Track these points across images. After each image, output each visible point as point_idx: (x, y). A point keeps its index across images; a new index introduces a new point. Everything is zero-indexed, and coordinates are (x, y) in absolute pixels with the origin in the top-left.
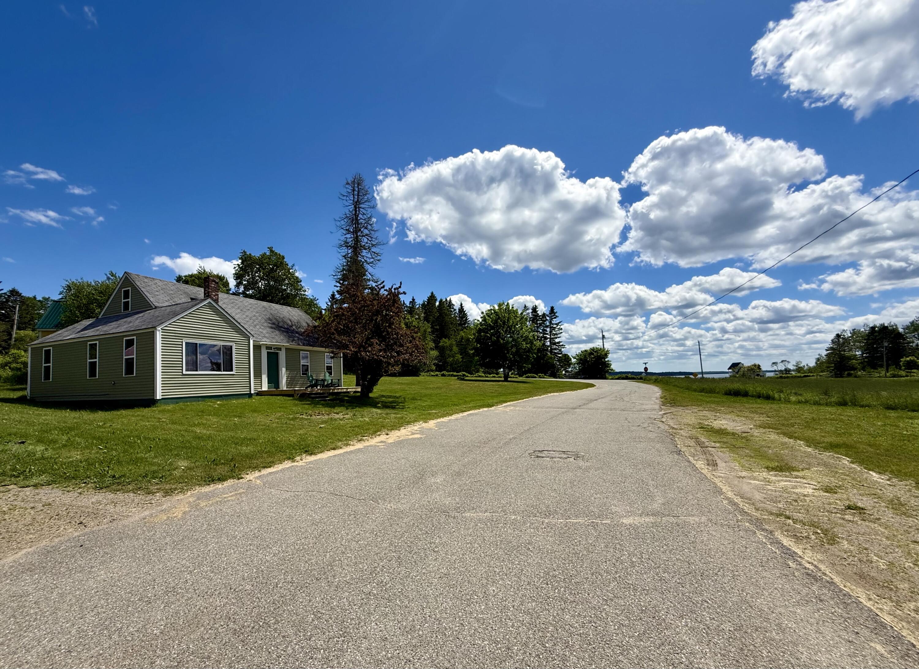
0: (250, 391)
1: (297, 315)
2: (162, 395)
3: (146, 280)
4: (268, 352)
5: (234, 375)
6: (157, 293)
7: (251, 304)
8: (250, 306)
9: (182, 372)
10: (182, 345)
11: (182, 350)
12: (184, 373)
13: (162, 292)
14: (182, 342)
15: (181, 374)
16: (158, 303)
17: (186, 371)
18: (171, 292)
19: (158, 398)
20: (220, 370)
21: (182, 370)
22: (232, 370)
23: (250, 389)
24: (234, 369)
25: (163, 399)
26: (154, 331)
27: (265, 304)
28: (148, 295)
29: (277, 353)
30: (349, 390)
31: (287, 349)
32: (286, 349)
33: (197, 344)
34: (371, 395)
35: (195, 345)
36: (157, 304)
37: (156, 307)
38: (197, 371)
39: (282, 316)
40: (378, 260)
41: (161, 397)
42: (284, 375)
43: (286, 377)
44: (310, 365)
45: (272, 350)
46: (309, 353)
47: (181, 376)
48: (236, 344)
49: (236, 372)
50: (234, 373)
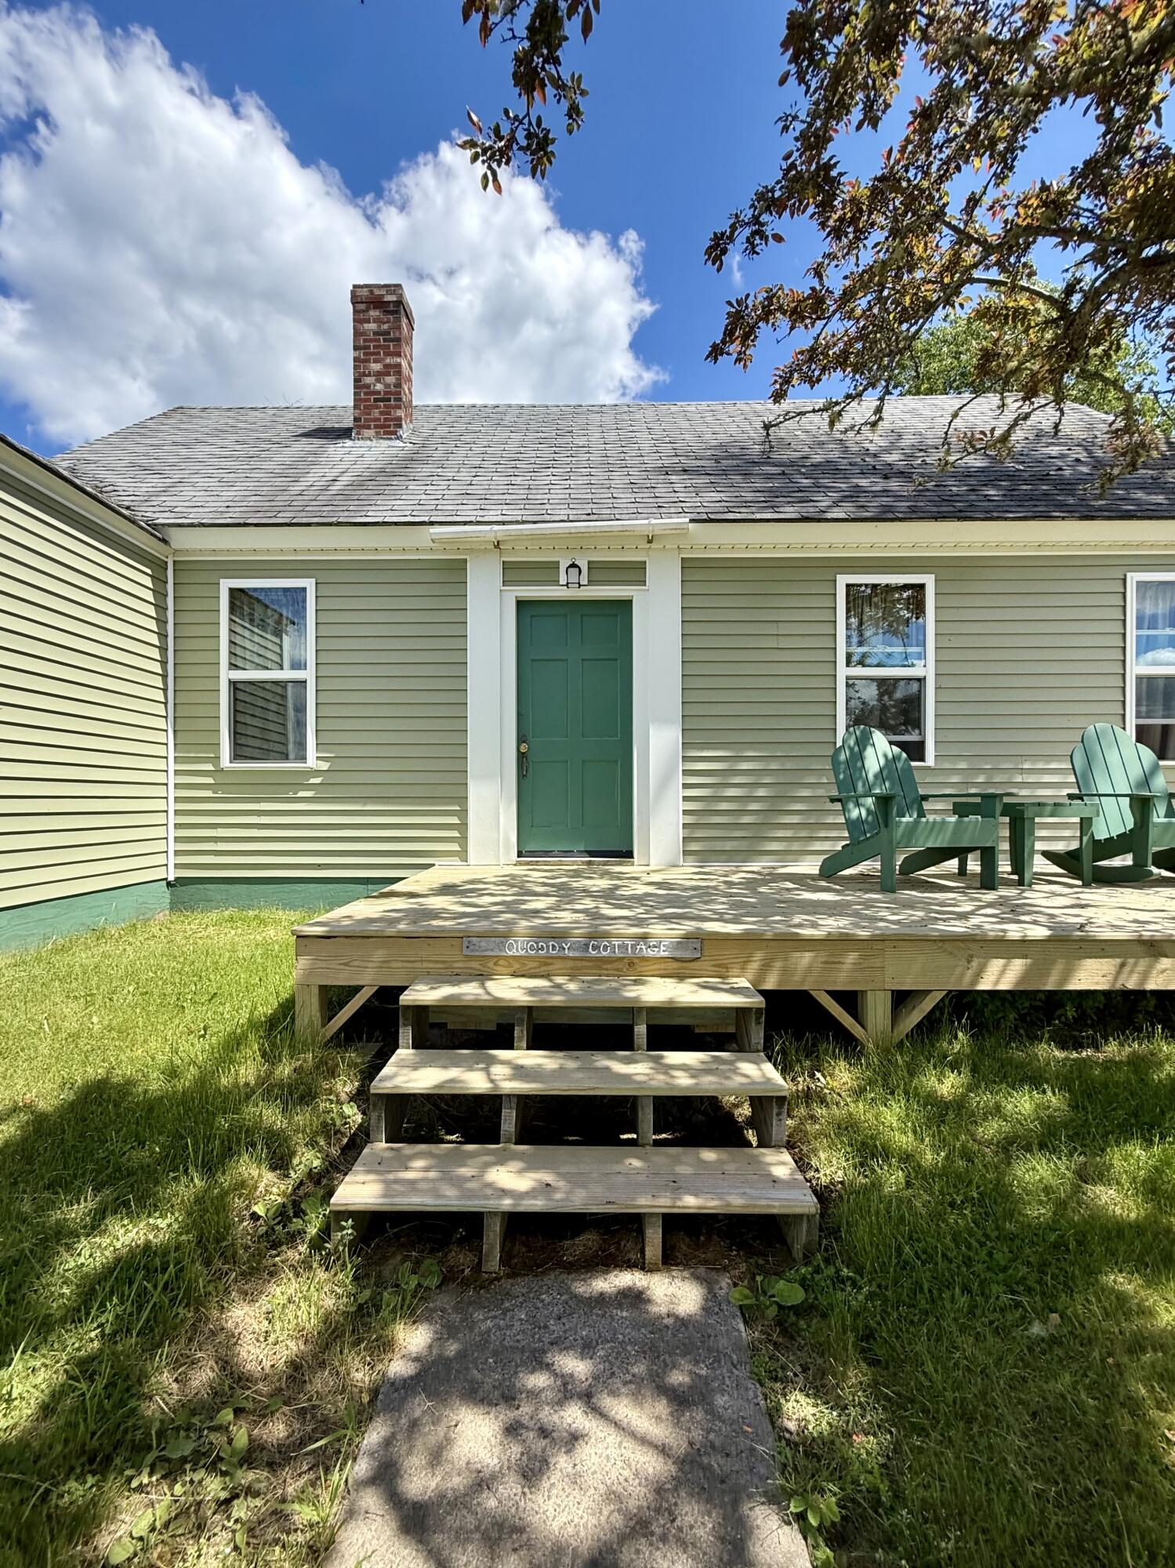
42: (665, 781)
43: (685, 786)
44: (946, 682)
45: (556, 582)
46: (929, 580)
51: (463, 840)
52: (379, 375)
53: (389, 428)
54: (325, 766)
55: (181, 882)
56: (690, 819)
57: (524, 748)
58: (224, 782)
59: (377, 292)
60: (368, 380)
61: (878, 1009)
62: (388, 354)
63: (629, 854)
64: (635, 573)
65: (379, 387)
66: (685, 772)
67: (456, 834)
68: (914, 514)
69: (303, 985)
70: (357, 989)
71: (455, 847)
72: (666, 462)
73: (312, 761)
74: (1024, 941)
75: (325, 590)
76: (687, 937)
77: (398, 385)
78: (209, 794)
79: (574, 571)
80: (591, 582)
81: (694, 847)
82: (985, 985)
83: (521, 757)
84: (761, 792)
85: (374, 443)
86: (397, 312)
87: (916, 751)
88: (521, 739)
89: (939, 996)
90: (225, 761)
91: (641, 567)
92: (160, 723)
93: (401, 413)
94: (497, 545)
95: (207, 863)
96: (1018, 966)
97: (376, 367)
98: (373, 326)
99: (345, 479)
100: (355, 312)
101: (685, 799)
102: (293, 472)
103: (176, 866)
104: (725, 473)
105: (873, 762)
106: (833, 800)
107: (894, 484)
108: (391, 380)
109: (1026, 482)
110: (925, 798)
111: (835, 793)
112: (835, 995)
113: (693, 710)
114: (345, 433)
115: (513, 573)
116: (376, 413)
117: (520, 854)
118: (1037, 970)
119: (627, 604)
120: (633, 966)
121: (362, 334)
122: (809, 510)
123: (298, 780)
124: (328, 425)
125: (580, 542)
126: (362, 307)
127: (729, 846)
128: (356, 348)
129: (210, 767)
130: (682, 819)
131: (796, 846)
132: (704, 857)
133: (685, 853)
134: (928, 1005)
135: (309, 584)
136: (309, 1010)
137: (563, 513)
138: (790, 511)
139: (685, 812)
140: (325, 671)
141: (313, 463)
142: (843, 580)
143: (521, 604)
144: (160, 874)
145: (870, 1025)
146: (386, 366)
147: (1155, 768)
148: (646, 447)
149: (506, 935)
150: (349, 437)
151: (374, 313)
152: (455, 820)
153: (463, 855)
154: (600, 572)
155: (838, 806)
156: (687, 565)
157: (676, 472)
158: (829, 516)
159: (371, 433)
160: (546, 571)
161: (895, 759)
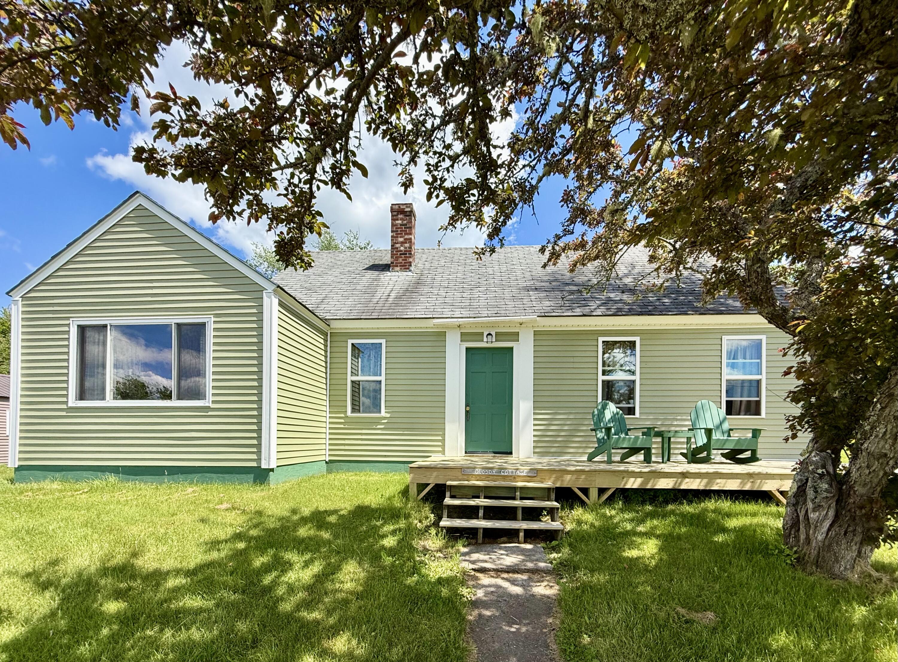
2: (20, 459)
4: (469, 349)
5: (208, 409)
9: (66, 403)
10: (67, 332)
11: (68, 347)
12: (72, 404)
14: (67, 325)
15: (64, 406)
17: (77, 398)
21: (68, 396)
22: (201, 396)
23: (260, 453)
24: (209, 391)
25: (20, 467)
29: (510, 349)
32: (539, 333)
33: (105, 326)
35: (100, 329)
38: (104, 398)
41: (17, 464)
42: (526, 422)
43: (534, 425)
44: (644, 382)
45: (482, 341)
46: (637, 339)
47: (64, 414)
48: (216, 315)
49: (214, 402)
50: (207, 405)
51: (443, 446)
52: (402, 243)
53: (406, 266)
54: (388, 415)
55: (331, 462)
56: (536, 439)
57: (468, 409)
58: (348, 421)
59: (402, 207)
60: (397, 245)
61: (593, 493)
62: (406, 234)
63: (511, 453)
64: (515, 336)
65: (402, 248)
66: (535, 419)
67: (440, 444)
68: (631, 312)
69: (412, 482)
70: (429, 484)
71: (440, 449)
72: (528, 284)
73: (383, 413)
74: (640, 472)
75: (390, 344)
76: (531, 469)
77: (410, 248)
78: (342, 426)
79: (489, 337)
80: (496, 341)
81: (537, 450)
82: (628, 486)
83: (467, 412)
84: (566, 428)
85: (400, 274)
86: (410, 215)
87: (631, 411)
88: (467, 405)
89: (613, 490)
90: (349, 413)
91: (517, 334)
92: (324, 397)
93: (411, 260)
94: (459, 326)
95: (342, 454)
96: (639, 481)
97: (401, 240)
98: (400, 222)
99: (393, 295)
100: (392, 216)
101: (534, 430)
102: (371, 290)
103: (329, 455)
104: (553, 290)
105: (608, 415)
106: (592, 430)
107: (625, 297)
108: (407, 245)
109: (683, 294)
110: (629, 430)
111: (592, 427)
112: (580, 489)
113: (538, 393)
114: (385, 268)
115: (465, 337)
116: (400, 260)
117: (466, 453)
118: (646, 482)
119: (512, 348)
120: (514, 478)
121: (396, 225)
122: (586, 310)
123: (377, 421)
124: (376, 263)
125: (493, 325)
126: (395, 213)
127: (553, 450)
128: (392, 232)
129: (343, 415)
130: (533, 439)
131: (581, 451)
132: (543, 454)
133: (534, 453)
134: (610, 493)
135: (383, 341)
136: (413, 490)
137: (485, 313)
138: (578, 311)
139: (534, 436)
140: (389, 377)
141: (377, 285)
142: (601, 339)
143: (467, 349)
144: (323, 458)
145: (591, 498)
146: (405, 239)
147: (725, 419)
148: (519, 273)
149: (475, 468)
150: (389, 270)
151: (400, 216)
152: (440, 438)
153: (443, 452)
154: (500, 336)
155: (594, 433)
156: (536, 333)
157: (532, 290)
158: (594, 314)
159: (398, 268)
160: (479, 336)
161: (617, 413)
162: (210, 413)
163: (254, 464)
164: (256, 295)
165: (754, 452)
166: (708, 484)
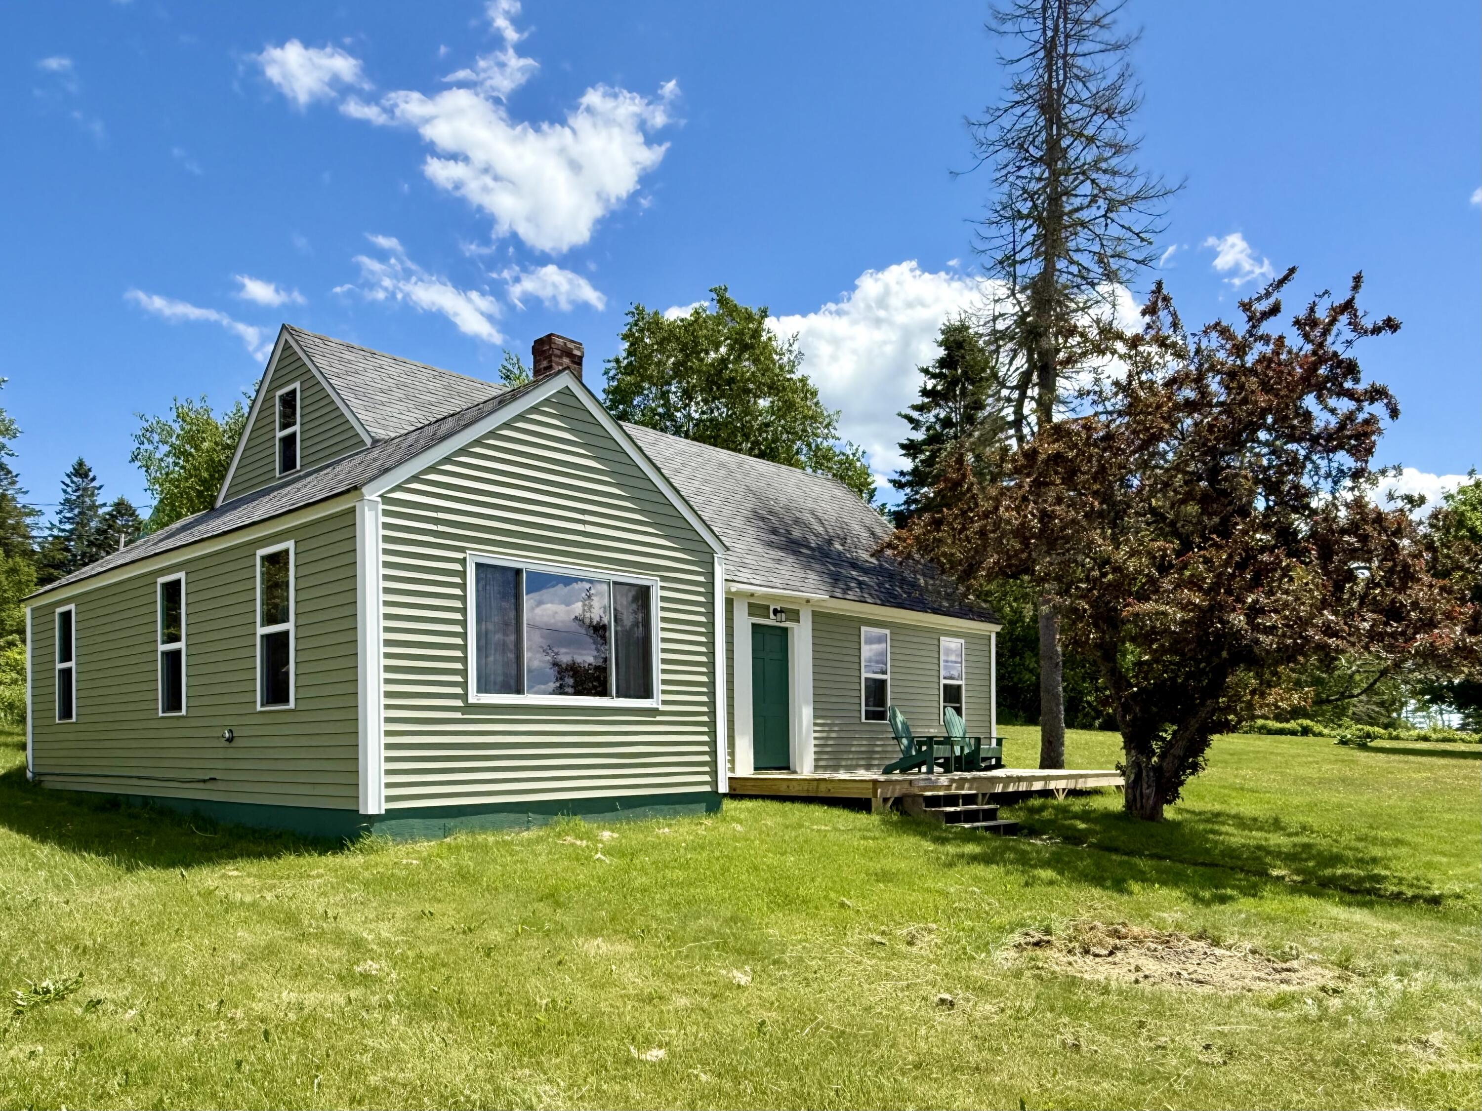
0: (715, 782)
1: (826, 497)
2: (389, 799)
3: (348, 356)
4: (754, 625)
5: (654, 712)
6: (380, 397)
7: (681, 453)
8: (679, 459)
9: (464, 697)
10: (463, 574)
11: (463, 599)
12: (472, 700)
13: (398, 394)
14: (463, 562)
15: (459, 703)
16: (384, 427)
17: (480, 690)
18: (428, 398)
19: (371, 812)
20: (603, 692)
21: (464, 685)
22: (647, 693)
23: (714, 773)
24: (657, 686)
25: (391, 814)
26: (353, 510)
27: (723, 455)
28: (354, 403)
29: (786, 630)
30: (1052, 785)
31: (819, 617)
32: (815, 614)
33: (518, 572)
34: (1169, 812)
35: (511, 576)
36: (381, 433)
37: (375, 442)
38: (519, 691)
39: (783, 501)
40: (1142, 262)
41: (385, 806)
43: (814, 732)
44: (893, 682)
45: (768, 617)
46: (888, 633)
47: (458, 715)
48: (664, 579)
49: (664, 702)
50: (655, 706)
56: (817, 749)
63: (789, 768)
64: (794, 615)
66: (814, 725)
79: (779, 614)
81: (822, 763)
91: (797, 612)
94: (752, 595)
101: (814, 739)
127: (833, 763)
130: (813, 749)
133: (816, 767)
137: (776, 581)
139: (815, 746)
142: (863, 629)
143: (752, 626)
158: (867, 600)
160: (762, 609)
162: (659, 718)
163: (707, 788)
164: (706, 558)
165: (999, 760)
166: (1004, 787)
